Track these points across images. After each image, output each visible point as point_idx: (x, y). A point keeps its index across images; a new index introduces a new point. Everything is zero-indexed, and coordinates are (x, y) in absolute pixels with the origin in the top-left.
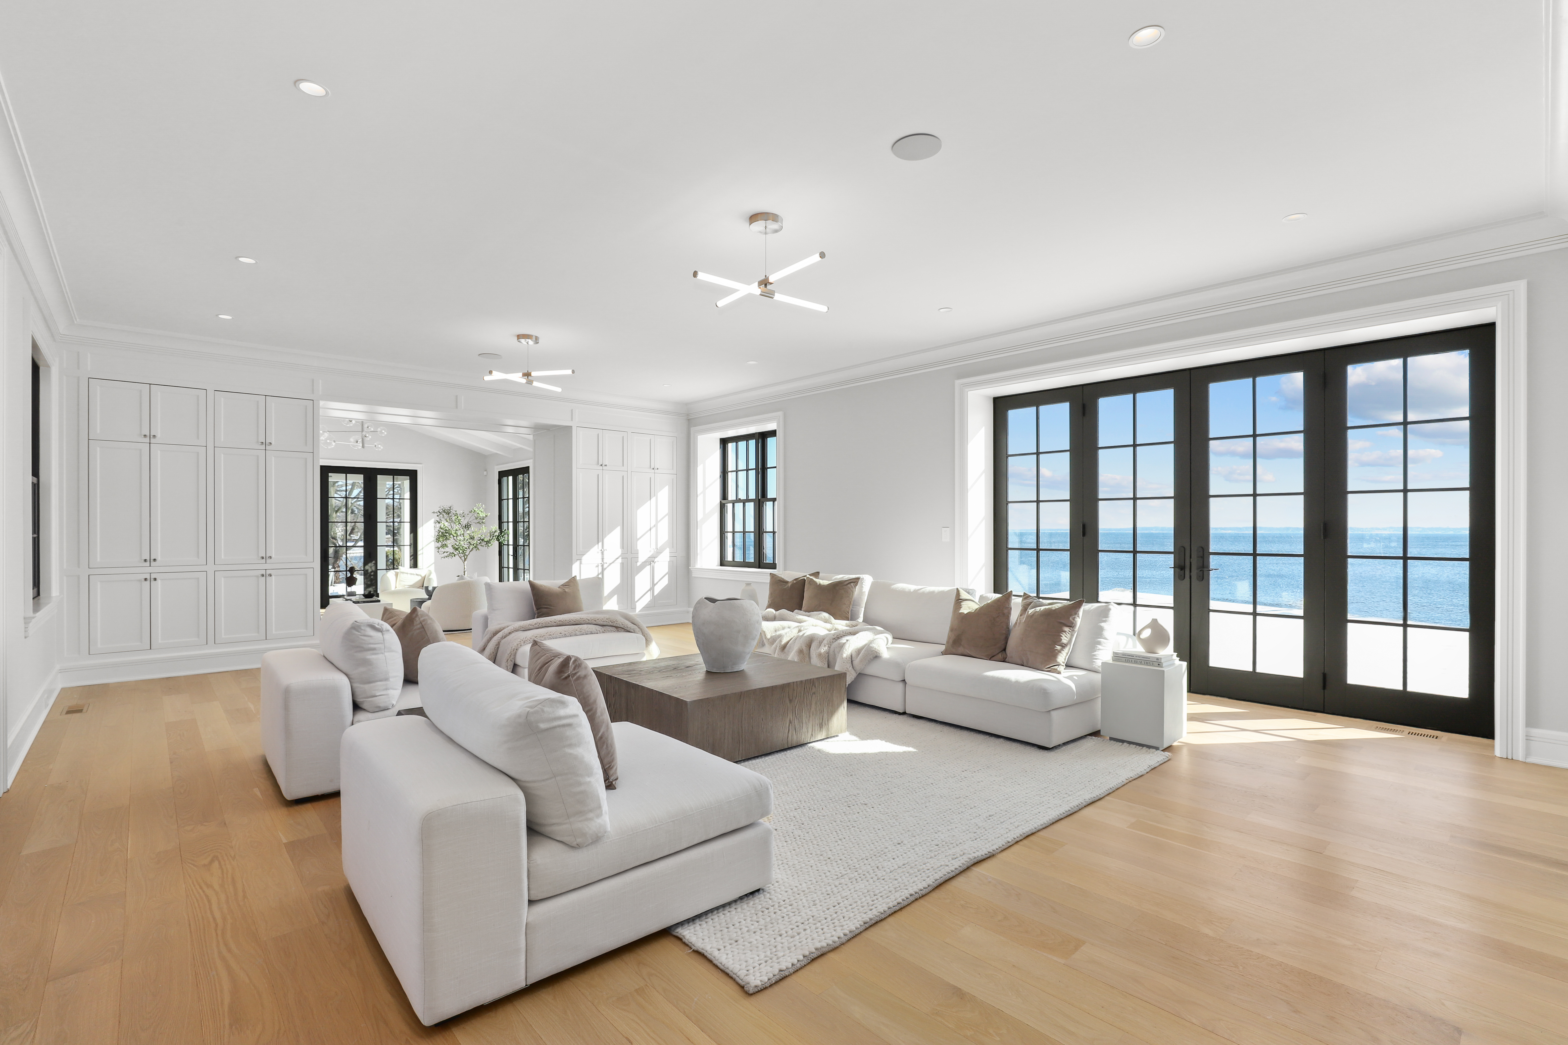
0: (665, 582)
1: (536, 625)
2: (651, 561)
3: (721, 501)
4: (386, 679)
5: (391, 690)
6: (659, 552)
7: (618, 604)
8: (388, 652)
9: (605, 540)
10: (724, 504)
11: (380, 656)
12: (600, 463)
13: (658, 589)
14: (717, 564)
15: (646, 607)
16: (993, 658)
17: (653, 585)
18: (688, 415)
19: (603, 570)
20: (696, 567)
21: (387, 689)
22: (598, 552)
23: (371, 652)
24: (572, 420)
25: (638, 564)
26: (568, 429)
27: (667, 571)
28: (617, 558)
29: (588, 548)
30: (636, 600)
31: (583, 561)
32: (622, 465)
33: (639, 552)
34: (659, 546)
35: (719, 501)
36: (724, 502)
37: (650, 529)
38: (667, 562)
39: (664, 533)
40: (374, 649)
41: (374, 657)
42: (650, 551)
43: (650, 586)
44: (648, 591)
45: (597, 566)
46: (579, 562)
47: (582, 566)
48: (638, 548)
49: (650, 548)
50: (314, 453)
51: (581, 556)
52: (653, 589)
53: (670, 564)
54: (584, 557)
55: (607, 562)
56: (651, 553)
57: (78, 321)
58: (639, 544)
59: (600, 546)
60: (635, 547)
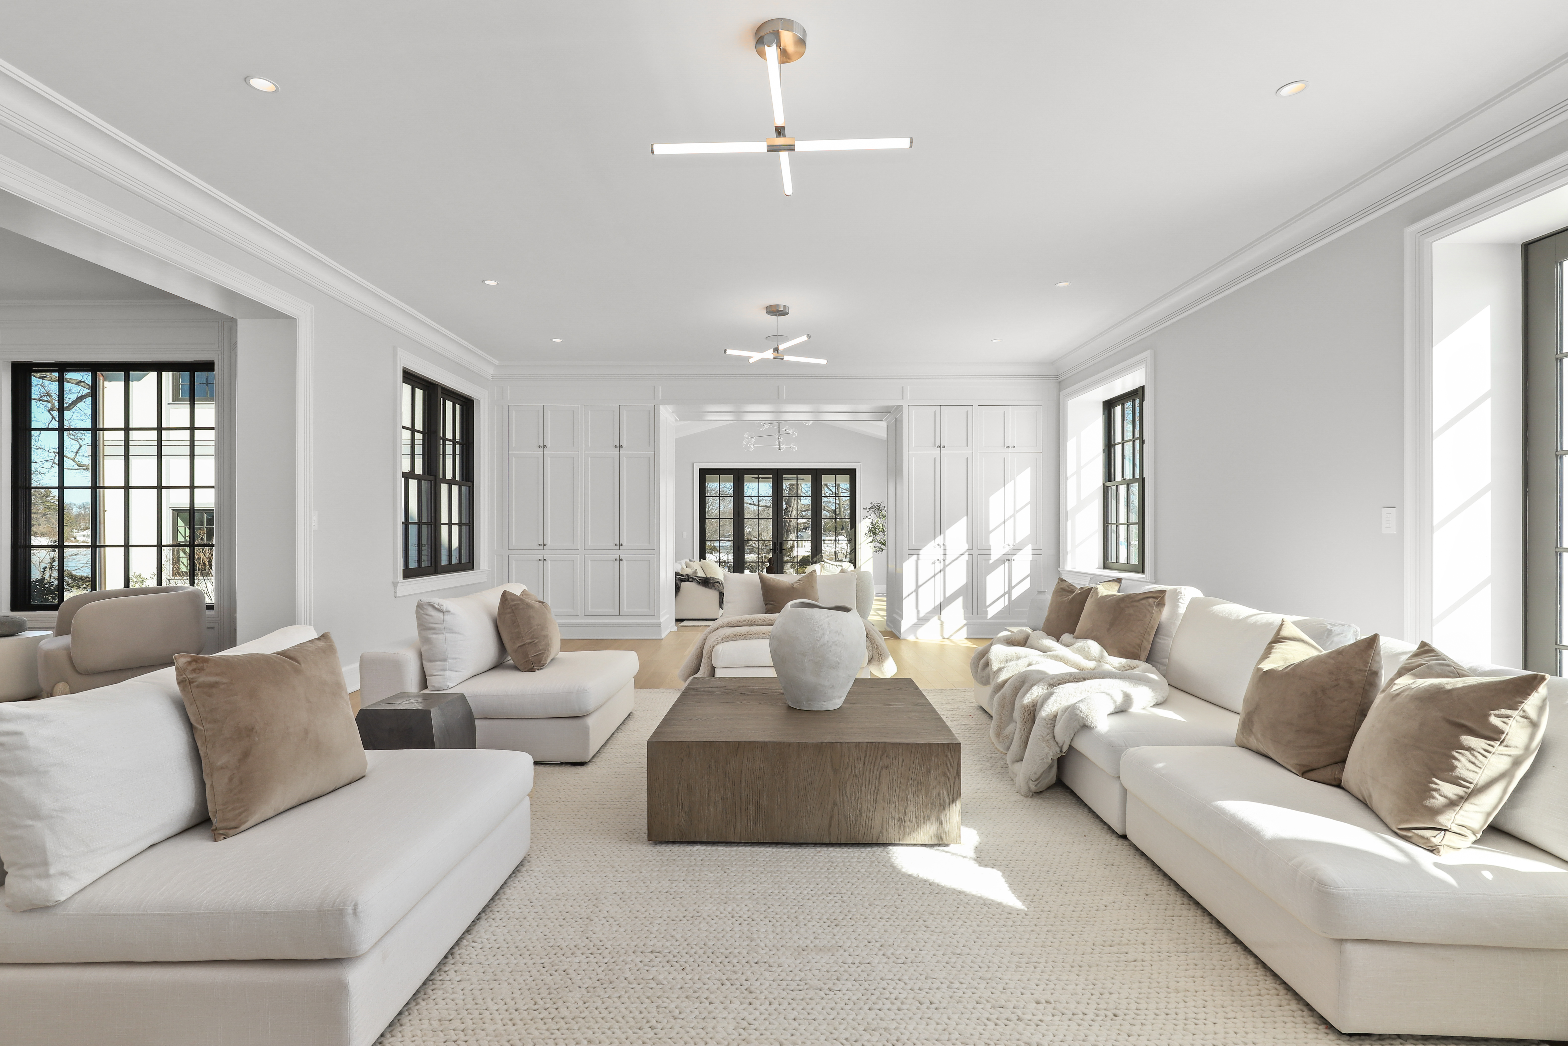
0: (1026, 585)
1: (745, 622)
2: (1007, 559)
3: (1104, 484)
4: (445, 660)
5: (449, 672)
6: (1017, 548)
7: (963, 608)
8: (449, 633)
9: (948, 532)
10: (1108, 487)
11: (440, 636)
12: (938, 444)
13: (1016, 593)
14: (1097, 566)
15: (997, 615)
16: (1312, 774)
17: (1011, 588)
18: (1058, 376)
19: (945, 566)
20: (1066, 569)
21: (444, 670)
22: (934, 547)
23: (432, 631)
24: (903, 399)
25: (991, 562)
26: (899, 408)
27: (1029, 572)
28: (962, 555)
29: (924, 541)
30: (988, 604)
31: (921, 557)
32: (966, 444)
33: (992, 548)
34: (1018, 540)
35: (1102, 484)
36: (1108, 484)
37: (1004, 522)
38: (1029, 561)
39: (1024, 526)
40: (434, 629)
41: (434, 636)
42: (1004, 547)
43: (1007, 589)
44: (1003, 595)
45: (934, 563)
46: (914, 557)
47: (919, 562)
48: (991, 543)
49: (1006, 543)
50: (655, 452)
51: (916, 551)
52: (1009, 592)
53: (1033, 563)
54: (921, 552)
55: (949, 559)
56: (1007, 549)
57: (497, 362)
58: (992, 536)
59: (939, 539)
60: (987, 539)
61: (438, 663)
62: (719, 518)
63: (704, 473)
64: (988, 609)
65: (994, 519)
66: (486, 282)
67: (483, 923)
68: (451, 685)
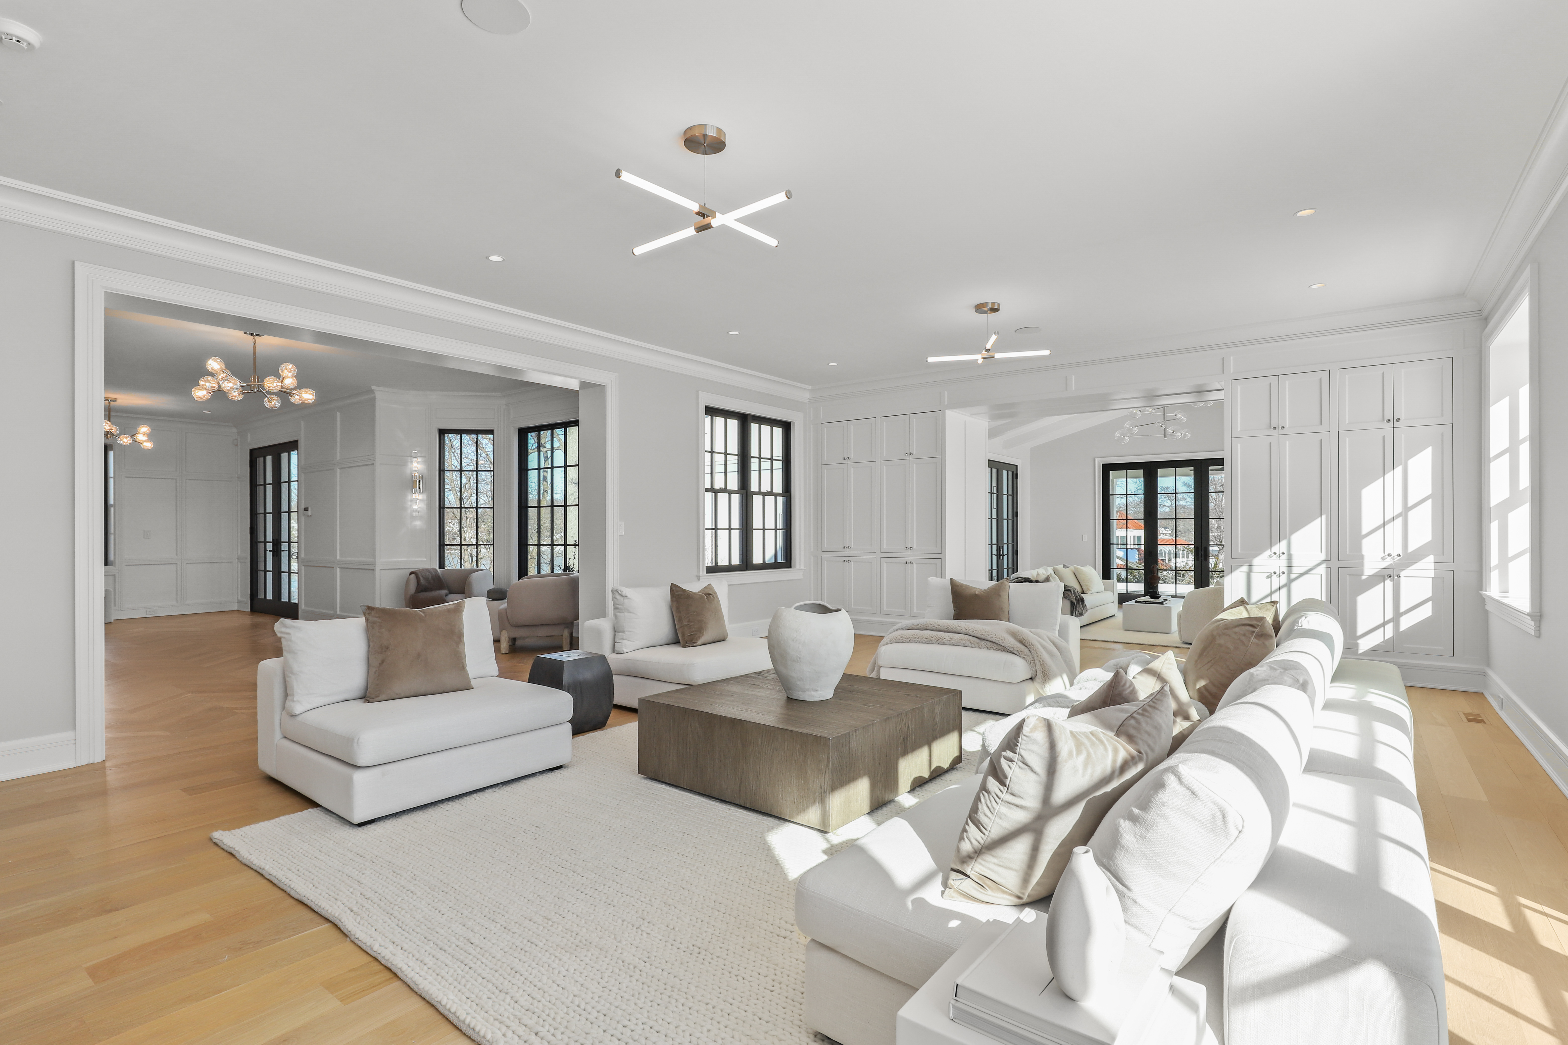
0: (1426, 611)
2: (1391, 574)
4: (624, 632)
6: (1409, 559)
12: (1274, 424)
13: (1406, 623)
15: (1373, 651)
17: (1397, 615)
22: (1270, 556)
24: (1223, 373)
25: (1364, 577)
27: (1431, 595)
28: (1317, 566)
29: (1256, 549)
30: (1359, 634)
31: (1255, 569)
32: (1319, 421)
33: (1366, 559)
34: (1410, 551)
38: (1431, 579)
39: (1422, 529)
40: (618, 608)
41: (619, 614)
42: (1383, 559)
43: (1389, 615)
44: (1384, 624)
45: (1269, 577)
46: (1245, 568)
47: (1253, 575)
48: (1364, 553)
49: (1386, 554)
50: (941, 457)
51: (1248, 560)
52: (1395, 620)
53: (1437, 582)
54: (1256, 562)
55: (1296, 570)
56: (1389, 561)
57: (810, 387)
58: (1365, 542)
59: (1282, 546)
60: (1358, 547)
61: (620, 633)
62: (1127, 519)
63: (1107, 469)
64: (1359, 641)
65: (1370, 518)
66: (730, 333)
67: (490, 790)
68: (626, 650)
